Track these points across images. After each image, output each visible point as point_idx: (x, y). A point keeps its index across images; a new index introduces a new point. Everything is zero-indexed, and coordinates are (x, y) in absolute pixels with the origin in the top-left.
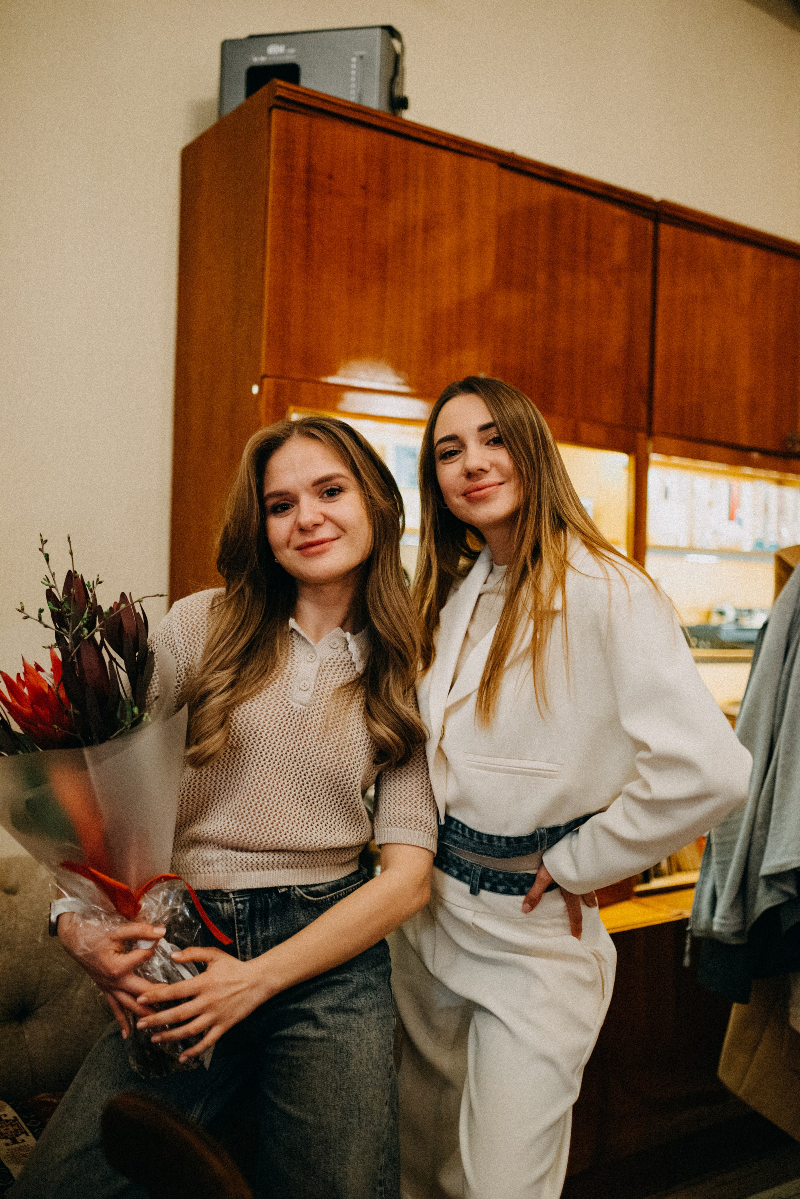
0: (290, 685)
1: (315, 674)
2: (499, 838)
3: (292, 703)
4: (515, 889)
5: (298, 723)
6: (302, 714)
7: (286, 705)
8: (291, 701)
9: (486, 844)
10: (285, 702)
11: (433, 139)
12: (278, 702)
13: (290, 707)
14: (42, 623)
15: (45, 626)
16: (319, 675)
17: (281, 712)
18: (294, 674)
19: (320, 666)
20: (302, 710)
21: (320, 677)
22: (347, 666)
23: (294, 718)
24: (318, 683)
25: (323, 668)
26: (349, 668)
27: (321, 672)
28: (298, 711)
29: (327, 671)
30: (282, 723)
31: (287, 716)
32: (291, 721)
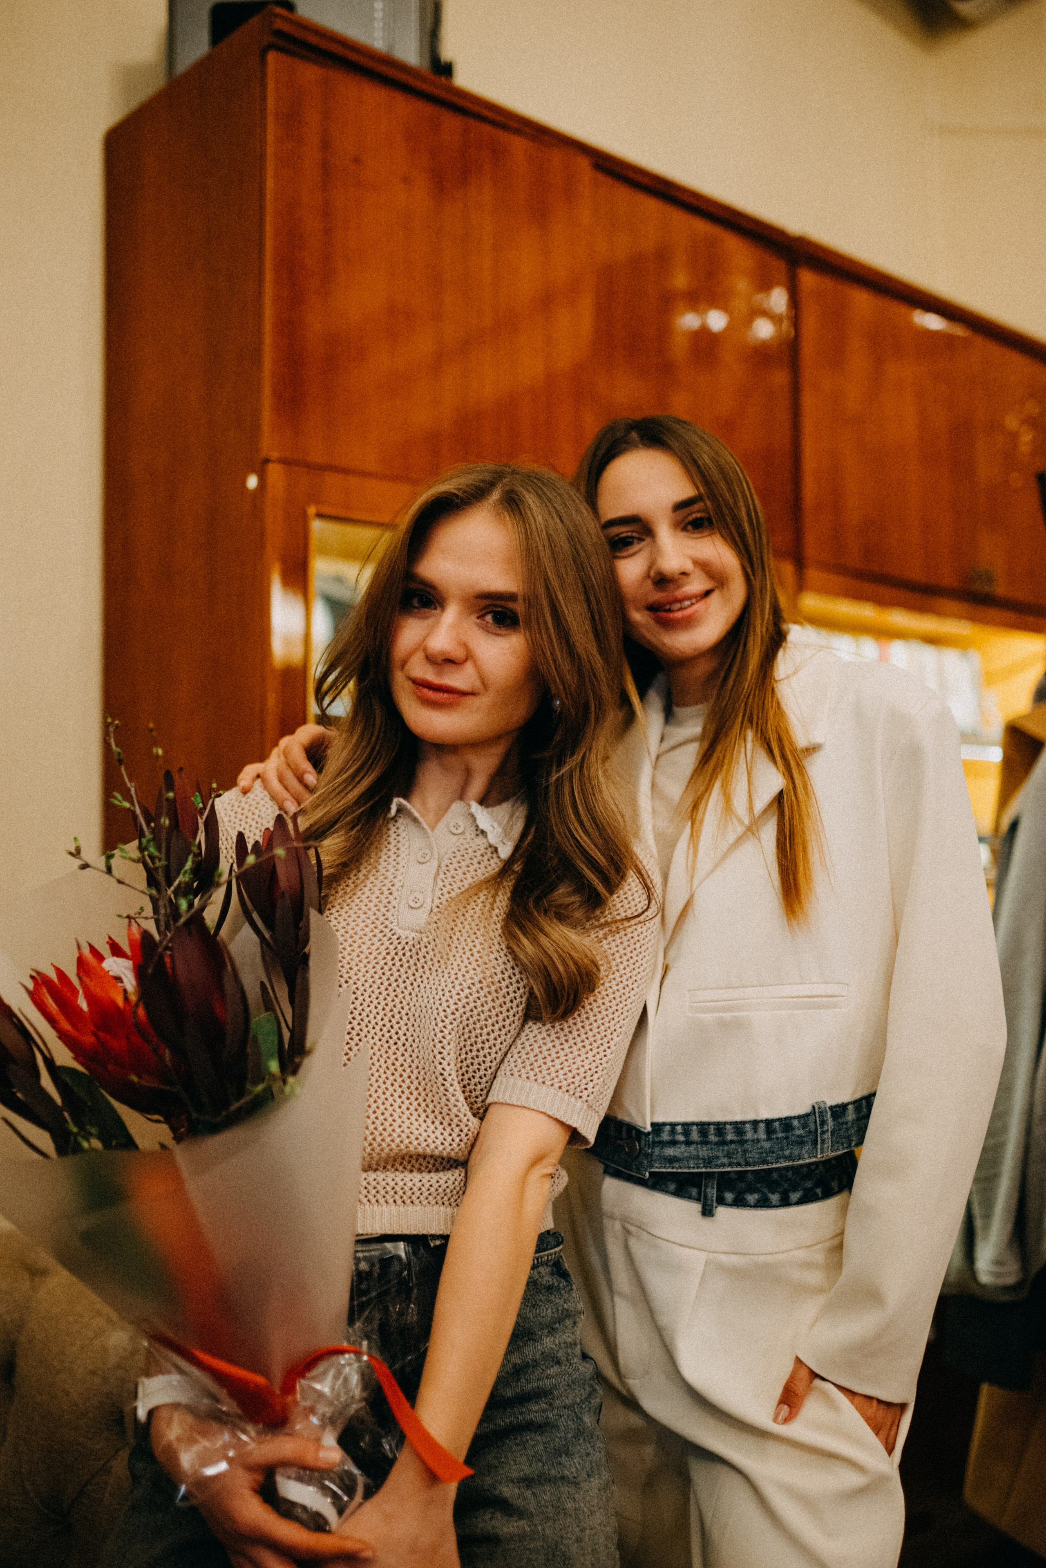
0: (394, 903)
1: (430, 881)
3: (400, 932)
4: (775, 1198)
5: (412, 962)
6: (418, 946)
7: (389, 935)
8: (396, 928)
10: (387, 930)
12: (377, 931)
13: (395, 937)
14: (114, 877)
15: (119, 882)
16: (439, 880)
17: (383, 947)
18: (398, 884)
19: (439, 866)
20: (416, 940)
21: (440, 884)
22: (486, 857)
23: (404, 955)
24: (438, 893)
25: (444, 868)
26: (489, 860)
27: (442, 876)
28: (411, 943)
29: (453, 872)
30: (386, 964)
31: (393, 953)
32: (401, 960)
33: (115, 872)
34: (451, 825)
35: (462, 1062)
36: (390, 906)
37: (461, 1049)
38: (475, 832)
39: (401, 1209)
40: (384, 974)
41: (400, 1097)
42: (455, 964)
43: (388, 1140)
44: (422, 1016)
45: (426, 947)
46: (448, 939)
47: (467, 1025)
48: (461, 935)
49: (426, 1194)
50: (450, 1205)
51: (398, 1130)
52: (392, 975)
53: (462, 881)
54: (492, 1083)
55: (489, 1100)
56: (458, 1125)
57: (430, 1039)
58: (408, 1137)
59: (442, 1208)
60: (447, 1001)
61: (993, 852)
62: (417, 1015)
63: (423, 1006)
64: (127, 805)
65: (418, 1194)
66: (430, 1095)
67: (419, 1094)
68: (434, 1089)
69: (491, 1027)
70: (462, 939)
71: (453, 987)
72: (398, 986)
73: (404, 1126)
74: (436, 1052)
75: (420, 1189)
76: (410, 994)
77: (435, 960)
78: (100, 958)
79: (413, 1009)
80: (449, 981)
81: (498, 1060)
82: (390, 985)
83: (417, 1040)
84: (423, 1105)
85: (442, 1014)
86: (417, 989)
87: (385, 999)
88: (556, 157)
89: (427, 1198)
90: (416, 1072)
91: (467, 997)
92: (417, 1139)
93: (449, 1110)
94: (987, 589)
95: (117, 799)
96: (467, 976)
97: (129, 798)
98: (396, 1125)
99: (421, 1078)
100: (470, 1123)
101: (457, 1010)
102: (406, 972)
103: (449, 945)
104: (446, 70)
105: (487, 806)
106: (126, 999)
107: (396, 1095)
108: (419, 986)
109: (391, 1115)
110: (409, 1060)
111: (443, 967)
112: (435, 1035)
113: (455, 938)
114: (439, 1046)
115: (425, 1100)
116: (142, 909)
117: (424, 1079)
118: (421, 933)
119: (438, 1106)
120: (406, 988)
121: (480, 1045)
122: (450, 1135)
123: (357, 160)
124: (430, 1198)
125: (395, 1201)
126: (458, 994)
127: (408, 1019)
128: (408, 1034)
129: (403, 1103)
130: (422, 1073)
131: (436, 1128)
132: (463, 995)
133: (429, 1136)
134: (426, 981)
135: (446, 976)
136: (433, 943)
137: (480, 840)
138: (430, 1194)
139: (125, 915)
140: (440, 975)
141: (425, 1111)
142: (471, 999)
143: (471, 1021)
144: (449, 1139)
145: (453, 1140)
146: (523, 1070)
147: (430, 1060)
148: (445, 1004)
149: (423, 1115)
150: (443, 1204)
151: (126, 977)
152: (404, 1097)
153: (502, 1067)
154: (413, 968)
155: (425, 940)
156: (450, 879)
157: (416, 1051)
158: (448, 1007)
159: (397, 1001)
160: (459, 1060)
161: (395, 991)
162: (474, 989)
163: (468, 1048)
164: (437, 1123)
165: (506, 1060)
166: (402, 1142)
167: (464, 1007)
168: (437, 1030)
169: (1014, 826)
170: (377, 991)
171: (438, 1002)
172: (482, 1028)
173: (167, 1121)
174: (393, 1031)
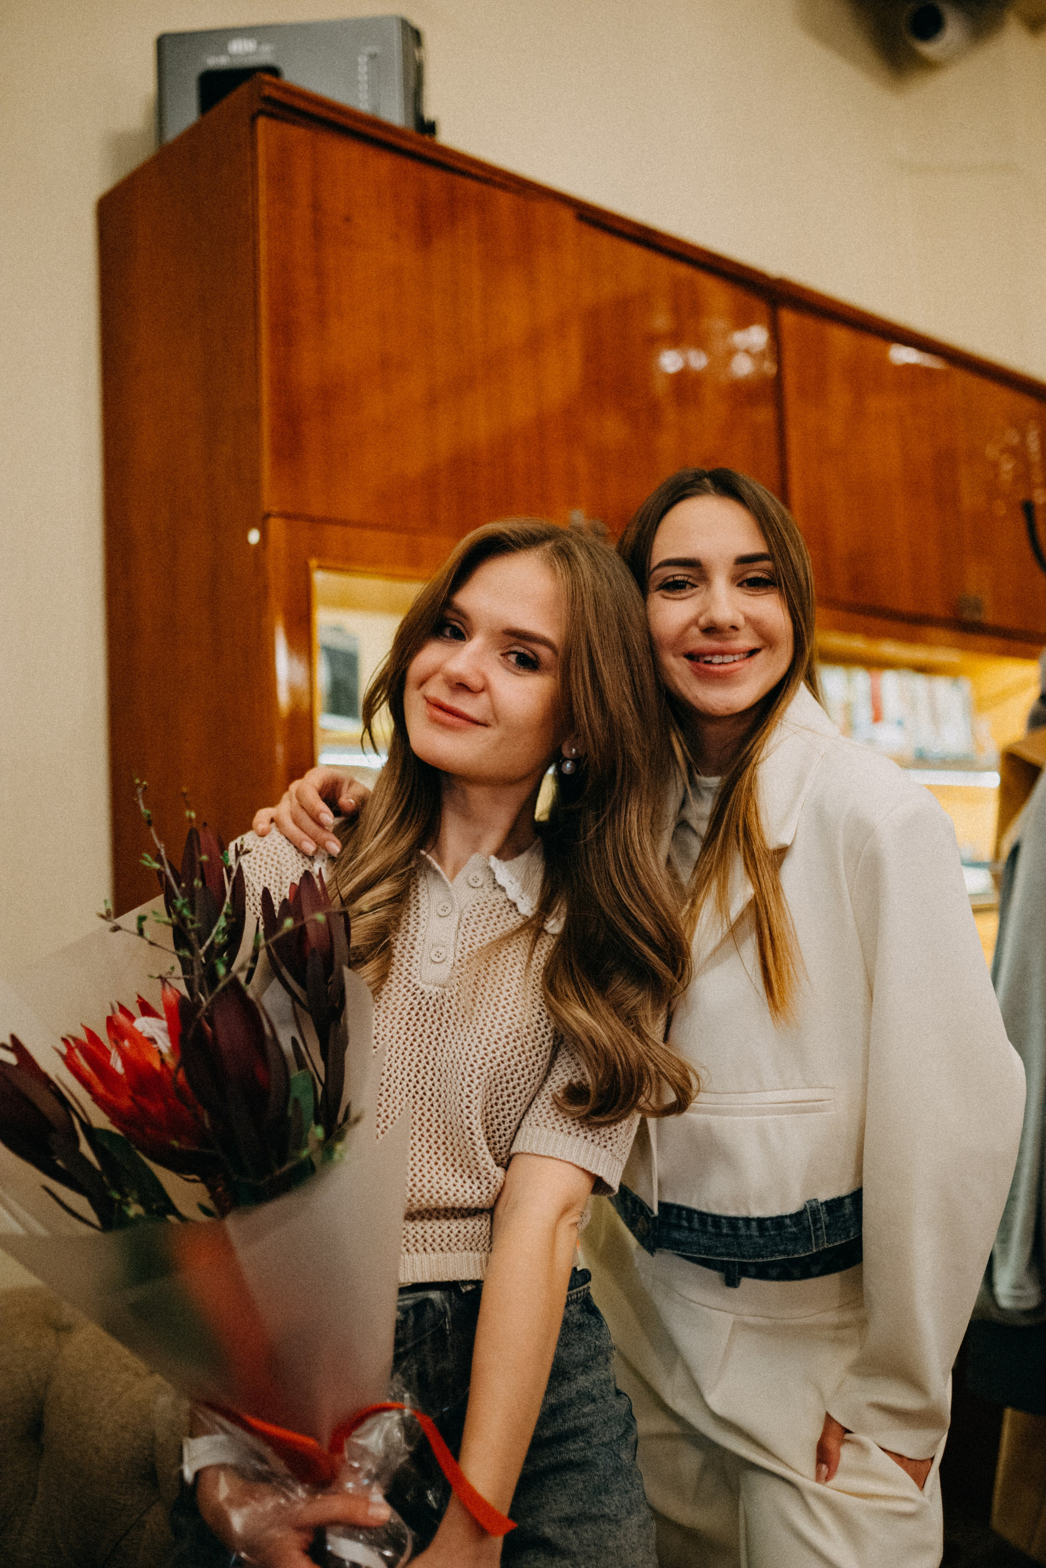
0: (416, 957)
1: (453, 936)
2: (747, 1220)
3: (423, 987)
5: (436, 1017)
6: (441, 1001)
7: (413, 990)
8: (420, 983)
9: (727, 1235)
10: (410, 985)
11: (481, 173)
12: (401, 986)
13: (419, 992)
14: (146, 939)
15: (151, 943)
16: (460, 934)
17: (407, 1003)
18: (420, 938)
19: (460, 920)
20: (440, 995)
21: (462, 938)
22: (505, 911)
23: (428, 1009)
24: (460, 946)
25: (465, 922)
26: (507, 913)
27: (462, 929)
28: (434, 998)
29: (473, 926)
30: (410, 1019)
31: (417, 1008)
32: (424, 1015)
33: (147, 934)
34: (470, 878)
35: (487, 1115)
36: (412, 961)
37: (487, 1103)
38: (492, 886)
39: (431, 1256)
40: (408, 1029)
41: (428, 1152)
42: (480, 1019)
43: (418, 1195)
44: (448, 1071)
45: (449, 1001)
46: (472, 994)
47: (494, 1080)
48: (485, 990)
49: (455, 1240)
50: (478, 1250)
51: (428, 1186)
52: (416, 1030)
53: (482, 935)
54: (516, 1134)
55: (513, 1151)
56: (486, 1178)
57: (457, 1094)
58: (438, 1192)
59: (471, 1254)
60: (474, 1056)
61: (995, 877)
62: (442, 1070)
63: (449, 1061)
64: (157, 866)
65: (447, 1240)
66: (457, 1149)
67: (447, 1149)
68: (462, 1143)
69: (517, 1081)
70: (486, 994)
71: (480, 1042)
72: (422, 1041)
73: (434, 1181)
74: (463, 1107)
75: (449, 1236)
76: (435, 1049)
77: (459, 1015)
78: (132, 1018)
79: (438, 1064)
80: (475, 1036)
81: (523, 1111)
82: (415, 1040)
83: (443, 1095)
84: (451, 1159)
85: (469, 1069)
86: (441, 1044)
87: (410, 1055)
88: (541, 209)
89: (456, 1245)
90: (442, 1126)
91: (494, 1052)
92: (446, 1194)
93: (477, 1163)
94: (977, 617)
95: (146, 860)
96: (494, 1031)
97: (158, 859)
98: (425, 1181)
99: (448, 1132)
100: (497, 1175)
101: (484, 1064)
102: (430, 1027)
103: (473, 1000)
104: (429, 128)
105: (505, 860)
106: (163, 1062)
107: (424, 1150)
108: (443, 1041)
109: (421, 1171)
110: (435, 1115)
111: (468, 1022)
112: (463, 1090)
113: (478, 993)
114: (466, 1100)
115: (452, 1155)
116: (173, 968)
117: (451, 1134)
118: (444, 987)
119: (466, 1161)
120: (430, 1043)
121: (505, 1099)
122: (479, 1188)
123: (348, 219)
124: (459, 1243)
125: (425, 1249)
126: (485, 1049)
127: (434, 1074)
128: (434, 1089)
129: (430, 1158)
130: (449, 1127)
131: (464, 1182)
132: (490, 1049)
133: (458, 1191)
134: (450, 1036)
135: (472, 1031)
136: (456, 997)
137: (497, 894)
138: (458, 1241)
139: (157, 975)
140: (466, 1030)
141: (453, 1165)
142: (498, 1053)
143: (498, 1075)
144: (478, 1192)
145: (482, 1193)
146: (548, 1121)
147: (457, 1115)
148: (472, 1059)
149: (451, 1170)
150: (471, 1249)
151: (159, 1037)
152: (432, 1152)
153: (527, 1118)
154: (437, 1023)
155: (449, 994)
156: (471, 933)
157: (443, 1105)
158: (475, 1061)
159: (422, 1056)
160: (485, 1113)
161: (419, 1046)
162: (500, 1044)
163: (494, 1102)
164: (465, 1177)
165: (530, 1111)
166: (431, 1197)
167: (491, 1061)
168: (464, 1084)
169: (1015, 852)
170: (403, 1047)
171: (464, 1057)
172: (508, 1082)
173: (203, 1181)
174: (419, 1087)
